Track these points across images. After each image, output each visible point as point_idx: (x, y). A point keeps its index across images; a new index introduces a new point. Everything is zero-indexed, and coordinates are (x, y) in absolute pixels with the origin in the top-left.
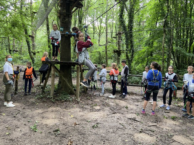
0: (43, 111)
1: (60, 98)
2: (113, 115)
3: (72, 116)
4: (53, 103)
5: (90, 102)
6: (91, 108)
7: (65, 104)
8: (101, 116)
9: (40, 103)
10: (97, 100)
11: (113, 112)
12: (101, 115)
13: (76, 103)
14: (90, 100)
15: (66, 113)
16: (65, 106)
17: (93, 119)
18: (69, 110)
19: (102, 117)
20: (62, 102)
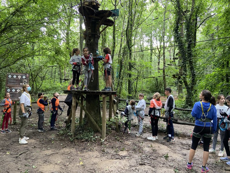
0: (53, 153)
1: (81, 136)
2: (137, 168)
3: (81, 163)
4: (72, 142)
5: (118, 144)
6: (115, 153)
7: (84, 144)
8: (119, 168)
9: (57, 141)
10: (129, 142)
11: (141, 163)
12: (120, 166)
13: (98, 145)
14: (119, 141)
15: (77, 157)
16: (83, 147)
17: (105, 170)
18: (83, 154)
19: (119, 170)
20: (82, 142)
